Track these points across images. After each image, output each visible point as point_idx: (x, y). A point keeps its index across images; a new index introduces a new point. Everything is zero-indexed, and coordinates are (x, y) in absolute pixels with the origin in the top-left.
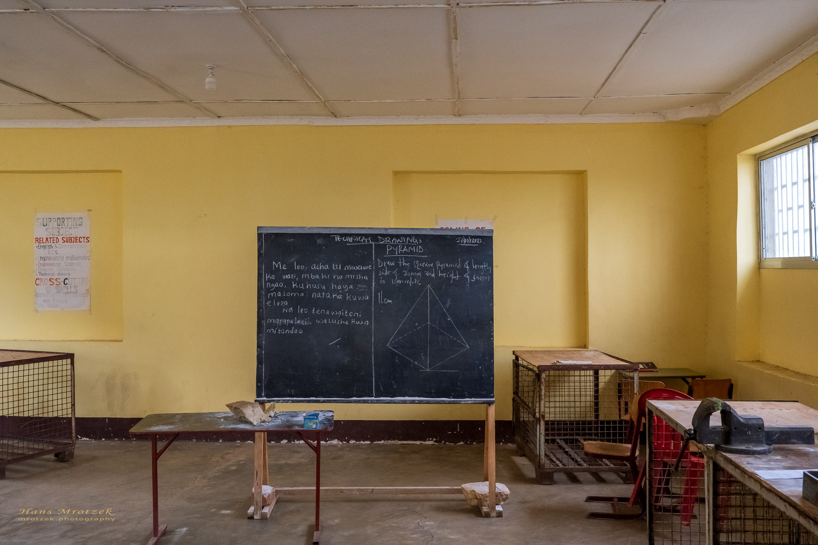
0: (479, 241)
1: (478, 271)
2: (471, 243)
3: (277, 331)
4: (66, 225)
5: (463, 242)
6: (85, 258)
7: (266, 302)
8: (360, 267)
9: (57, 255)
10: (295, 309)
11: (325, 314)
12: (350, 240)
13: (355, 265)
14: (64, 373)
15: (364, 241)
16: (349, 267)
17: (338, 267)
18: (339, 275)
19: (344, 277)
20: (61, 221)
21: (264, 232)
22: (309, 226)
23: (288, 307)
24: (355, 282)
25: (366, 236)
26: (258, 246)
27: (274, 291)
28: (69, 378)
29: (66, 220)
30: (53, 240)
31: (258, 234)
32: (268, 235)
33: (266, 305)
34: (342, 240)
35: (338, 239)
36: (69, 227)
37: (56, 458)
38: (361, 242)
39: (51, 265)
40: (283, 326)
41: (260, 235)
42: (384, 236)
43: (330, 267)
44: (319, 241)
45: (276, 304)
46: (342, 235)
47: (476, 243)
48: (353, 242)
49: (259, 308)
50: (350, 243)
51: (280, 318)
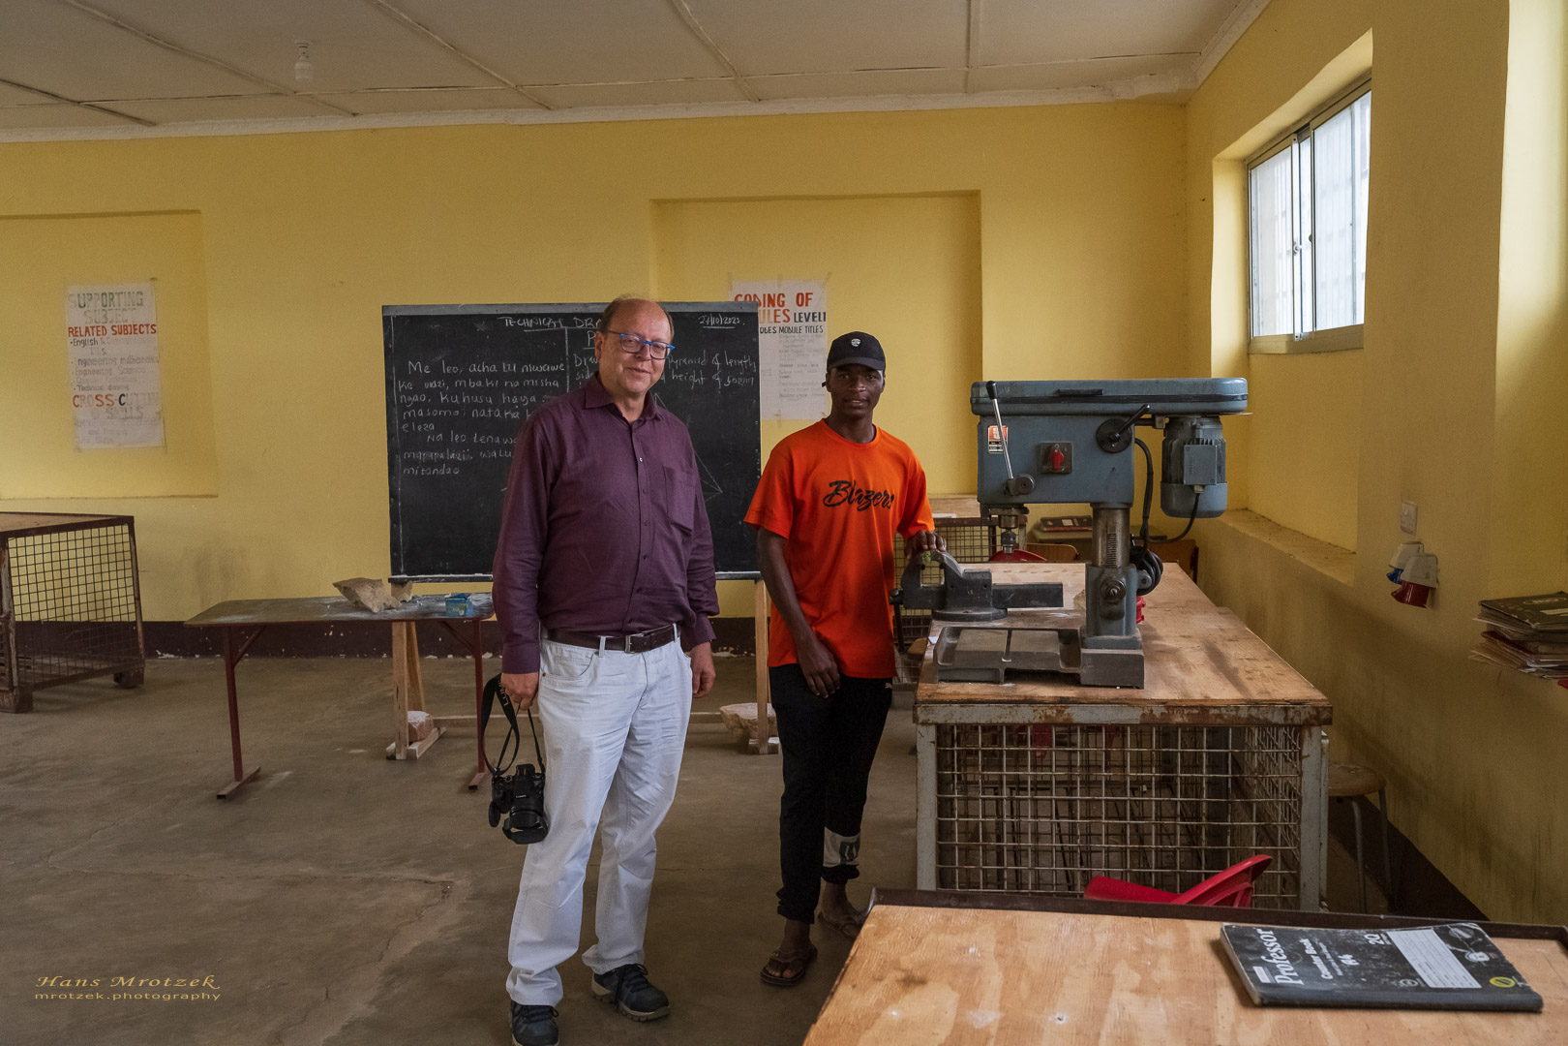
0: (735, 321)
1: (734, 371)
2: (724, 325)
3: (419, 472)
4: (116, 304)
5: (710, 323)
6: (151, 359)
7: (401, 425)
8: (546, 368)
9: (105, 356)
10: (447, 436)
11: (494, 443)
12: (530, 323)
13: (537, 363)
14: (119, 548)
15: (552, 325)
16: (528, 368)
17: (512, 368)
18: (514, 380)
19: (521, 384)
20: (108, 298)
21: (392, 313)
22: (463, 304)
23: (435, 433)
24: (539, 391)
25: (555, 316)
26: (385, 337)
27: (414, 407)
28: (128, 555)
29: (116, 297)
30: (98, 331)
31: (384, 318)
32: (399, 319)
33: (401, 431)
34: (516, 324)
35: (509, 322)
36: (122, 308)
37: (116, 684)
38: (547, 327)
39: (97, 372)
40: (430, 464)
41: (386, 320)
42: (582, 316)
43: (499, 368)
44: (481, 327)
45: (416, 428)
46: (515, 317)
47: (731, 325)
48: (535, 327)
49: (390, 436)
50: (530, 328)
51: (423, 451)
